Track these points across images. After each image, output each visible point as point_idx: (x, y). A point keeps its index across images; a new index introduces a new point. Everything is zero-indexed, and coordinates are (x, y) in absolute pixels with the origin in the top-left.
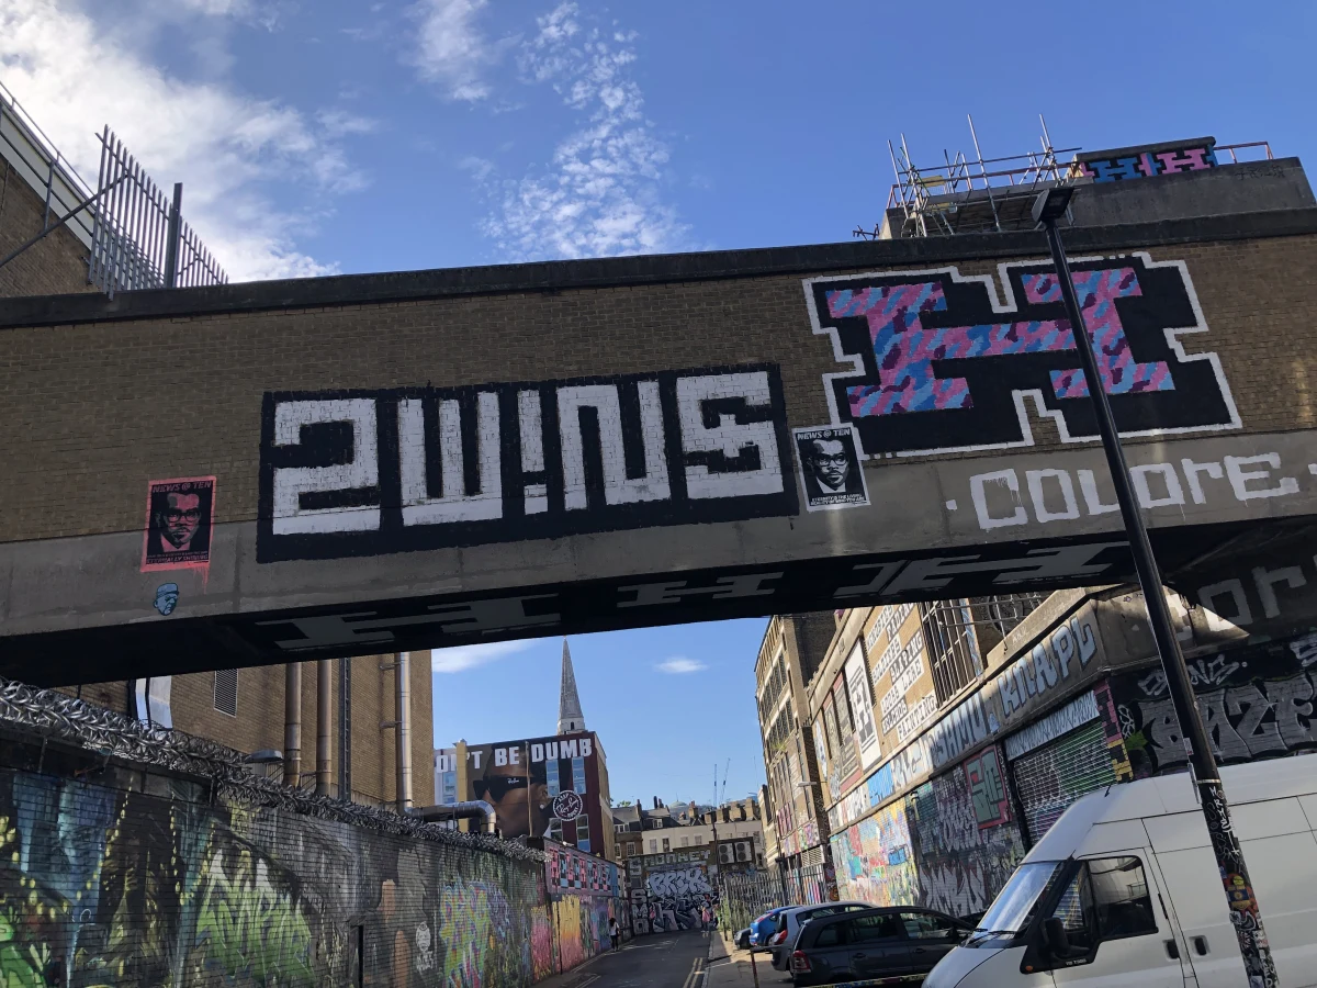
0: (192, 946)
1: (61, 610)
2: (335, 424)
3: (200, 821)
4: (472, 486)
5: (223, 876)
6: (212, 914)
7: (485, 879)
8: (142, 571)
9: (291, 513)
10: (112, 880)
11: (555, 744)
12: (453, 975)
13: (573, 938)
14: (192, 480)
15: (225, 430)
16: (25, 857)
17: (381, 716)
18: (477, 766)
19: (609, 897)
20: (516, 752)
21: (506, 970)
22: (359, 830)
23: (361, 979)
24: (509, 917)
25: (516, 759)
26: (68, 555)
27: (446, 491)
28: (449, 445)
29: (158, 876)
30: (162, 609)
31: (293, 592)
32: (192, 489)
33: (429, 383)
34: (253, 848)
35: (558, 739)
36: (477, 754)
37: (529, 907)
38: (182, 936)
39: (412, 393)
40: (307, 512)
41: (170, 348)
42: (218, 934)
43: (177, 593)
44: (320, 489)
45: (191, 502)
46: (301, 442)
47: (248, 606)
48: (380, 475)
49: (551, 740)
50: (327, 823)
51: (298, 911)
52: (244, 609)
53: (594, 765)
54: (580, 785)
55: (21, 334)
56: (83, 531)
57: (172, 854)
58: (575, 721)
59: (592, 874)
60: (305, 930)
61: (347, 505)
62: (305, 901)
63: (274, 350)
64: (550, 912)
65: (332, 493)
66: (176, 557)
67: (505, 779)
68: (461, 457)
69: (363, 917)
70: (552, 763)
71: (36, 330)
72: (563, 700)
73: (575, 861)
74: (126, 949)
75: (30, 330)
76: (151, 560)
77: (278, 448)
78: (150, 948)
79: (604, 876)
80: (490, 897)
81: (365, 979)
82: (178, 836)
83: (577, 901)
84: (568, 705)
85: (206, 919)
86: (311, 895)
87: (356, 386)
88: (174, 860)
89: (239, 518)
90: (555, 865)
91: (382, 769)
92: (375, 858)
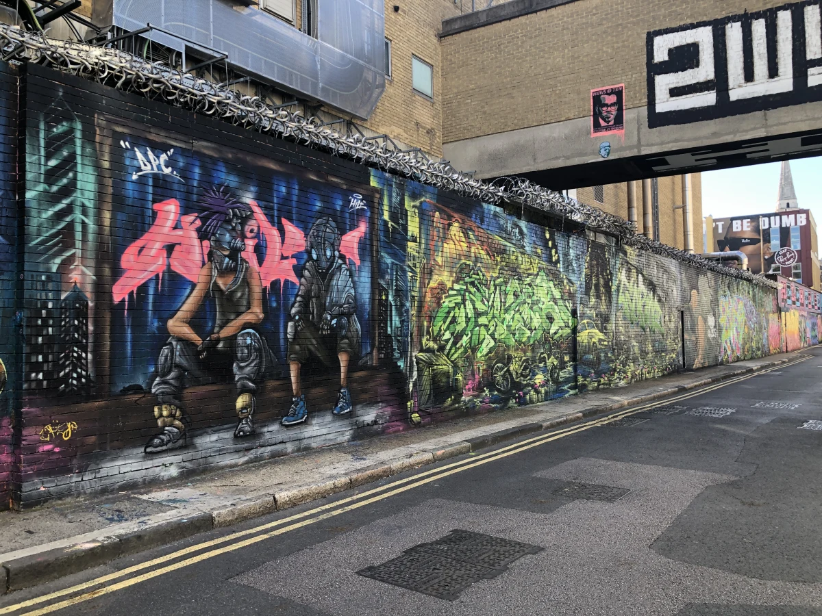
0: (617, 310)
1: (557, 158)
2: (688, 45)
3: (616, 254)
4: (773, 72)
5: (626, 280)
6: (623, 297)
7: (743, 294)
8: (592, 137)
9: (666, 100)
10: (589, 277)
11: (778, 218)
12: (726, 342)
13: (794, 334)
14: (612, 87)
15: (627, 57)
16: (562, 266)
17: (674, 203)
18: (720, 231)
19: (818, 314)
20: (748, 222)
21: (754, 346)
22: (680, 263)
23: (683, 336)
24: (756, 317)
25: (748, 227)
26: (557, 131)
27: (756, 77)
28: (758, 49)
29: (603, 278)
30: (603, 155)
31: (668, 143)
32: (613, 92)
33: (745, 11)
34: (636, 268)
35: (780, 214)
36: (720, 224)
37: (767, 313)
38: (614, 304)
39: (733, 19)
40: (674, 98)
41: (594, 15)
42: (626, 306)
43: (609, 146)
44: (681, 85)
45: (613, 99)
46: (669, 58)
47: (646, 151)
48: (715, 72)
49: (775, 215)
50: (666, 259)
51: (656, 300)
52: (643, 153)
53: (807, 233)
54: (795, 243)
55: (523, 19)
56: (563, 119)
57: (607, 269)
58: (790, 202)
59: (807, 298)
60: (659, 309)
61: (696, 92)
62: (659, 296)
63: (651, 5)
64: (780, 317)
65: (688, 86)
66: (608, 128)
67: (740, 239)
68: (766, 55)
69: (683, 307)
70: (775, 229)
71: (529, 16)
72: (782, 188)
73: (797, 290)
74: (595, 307)
75: (526, 17)
76: (596, 131)
77: (656, 64)
78: (603, 308)
79: (816, 301)
80: (745, 305)
81: (685, 336)
82: (609, 261)
83: (797, 313)
84: (785, 191)
85: (621, 299)
86: (660, 293)
87: (700, 19)
88: (608, 271)
89: (637, 105)
90: (784, 291)
91: (675, 232)
92: (688, 278)
